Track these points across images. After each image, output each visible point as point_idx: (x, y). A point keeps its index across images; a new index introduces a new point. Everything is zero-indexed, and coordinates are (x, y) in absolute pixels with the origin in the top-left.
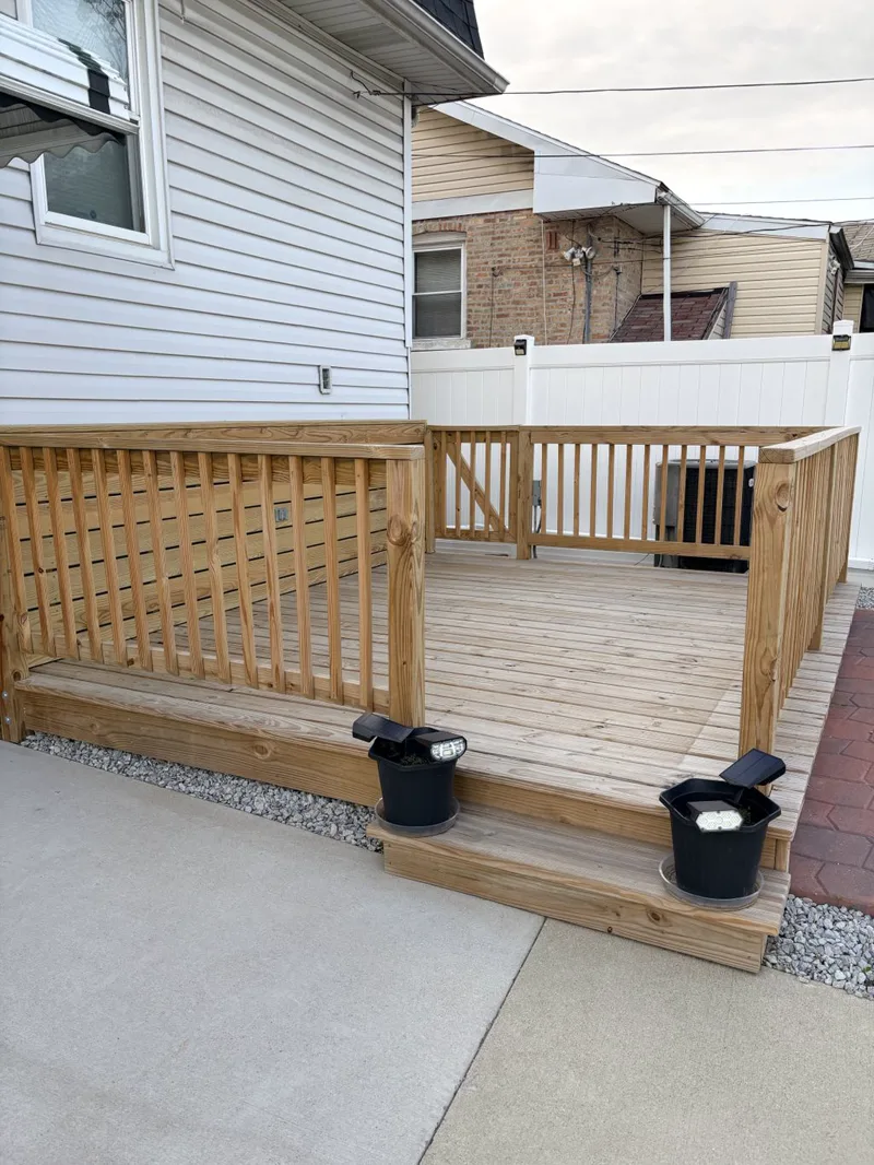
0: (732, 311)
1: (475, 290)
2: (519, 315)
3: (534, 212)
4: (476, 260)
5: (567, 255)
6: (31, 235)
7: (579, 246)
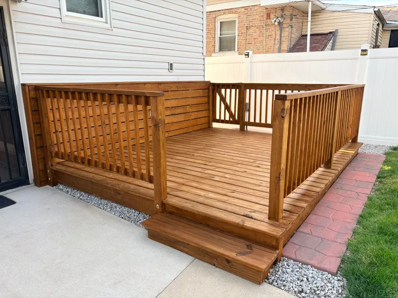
0: (335, 40)
1: (240, 34)
2: (255, 43)
3: (261, 5)
4: (241, 24)
5: (273, 21)
6: (60, 19)
7: (278, 18)
